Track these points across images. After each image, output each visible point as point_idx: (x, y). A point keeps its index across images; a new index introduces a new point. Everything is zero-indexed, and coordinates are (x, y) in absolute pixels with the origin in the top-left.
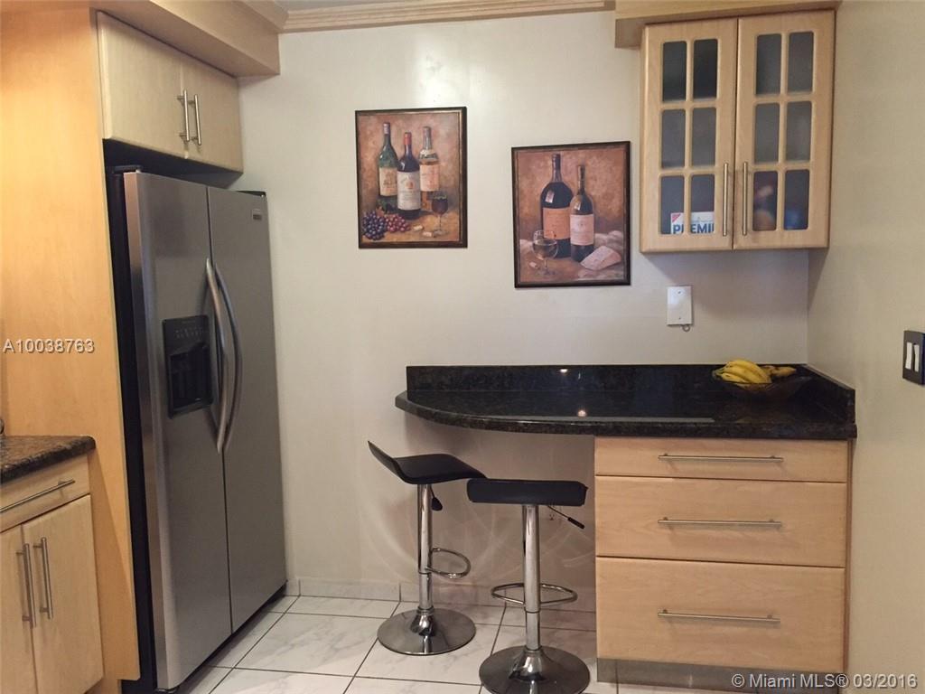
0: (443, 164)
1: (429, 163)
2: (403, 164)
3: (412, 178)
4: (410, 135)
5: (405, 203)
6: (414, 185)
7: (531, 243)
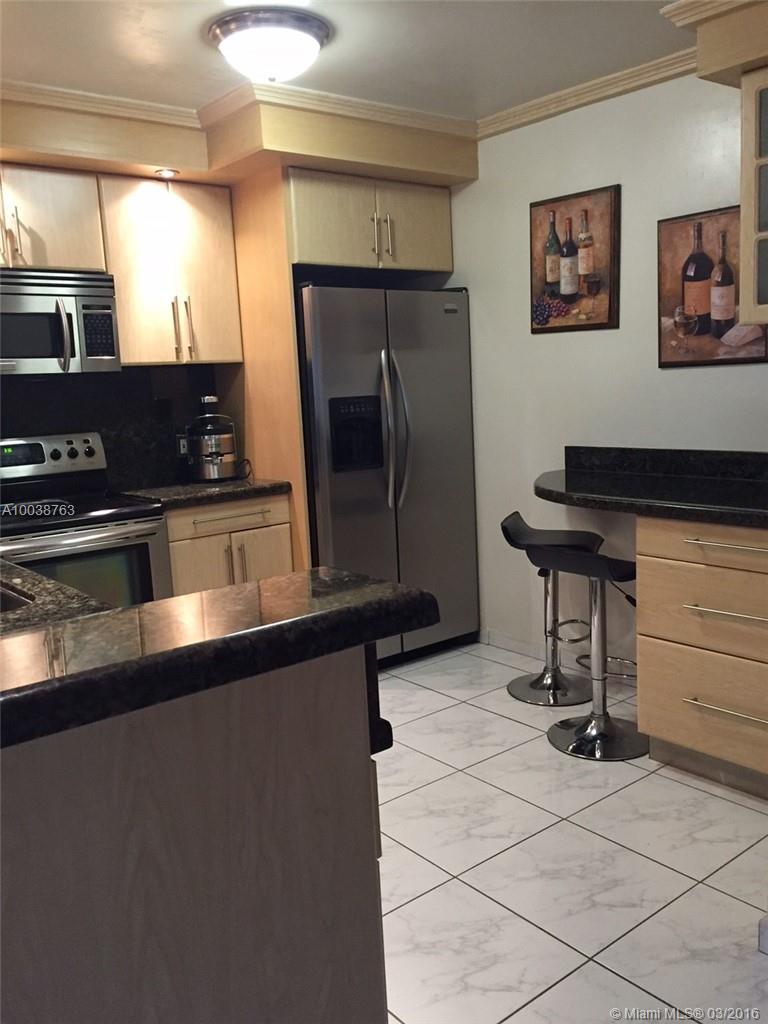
0: (597, 245)
1: (586, 246)
2: (565, 250)
3: (571, 263)
4: (570, 220)
5: (566, 288)
6: (573, 268)
7: (672, 321)
